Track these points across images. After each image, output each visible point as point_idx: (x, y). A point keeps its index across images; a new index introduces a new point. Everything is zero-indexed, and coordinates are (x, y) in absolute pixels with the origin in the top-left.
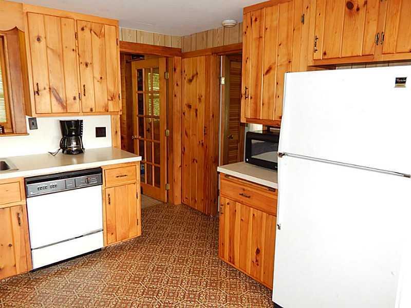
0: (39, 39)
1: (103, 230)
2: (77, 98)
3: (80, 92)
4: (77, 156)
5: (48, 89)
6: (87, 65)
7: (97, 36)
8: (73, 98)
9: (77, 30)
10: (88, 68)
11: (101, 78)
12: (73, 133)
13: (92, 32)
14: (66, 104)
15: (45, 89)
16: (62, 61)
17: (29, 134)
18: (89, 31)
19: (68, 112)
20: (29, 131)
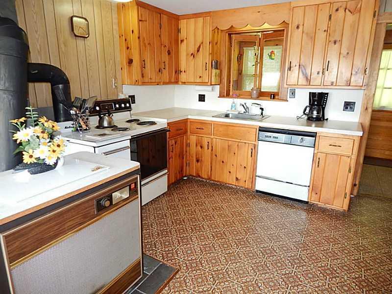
0: (298, 27)
1: (309, 186)
2: (321, 73)
3: (324, 68)
4: (316, 122)
5: (298, 67)
6: (335, 42)
7: (352, 13)
8: (317, 73)
9: (332, 12)
10: (336, 46)
11: (348, 53)
12: (316, 103)
13: (347, 10)
14: (310, 78)
15: (296, 66)
16: (313, 43)
17: (288, 101)
18: (344, 10)
19: (311, 84)
20: (288, 99)
